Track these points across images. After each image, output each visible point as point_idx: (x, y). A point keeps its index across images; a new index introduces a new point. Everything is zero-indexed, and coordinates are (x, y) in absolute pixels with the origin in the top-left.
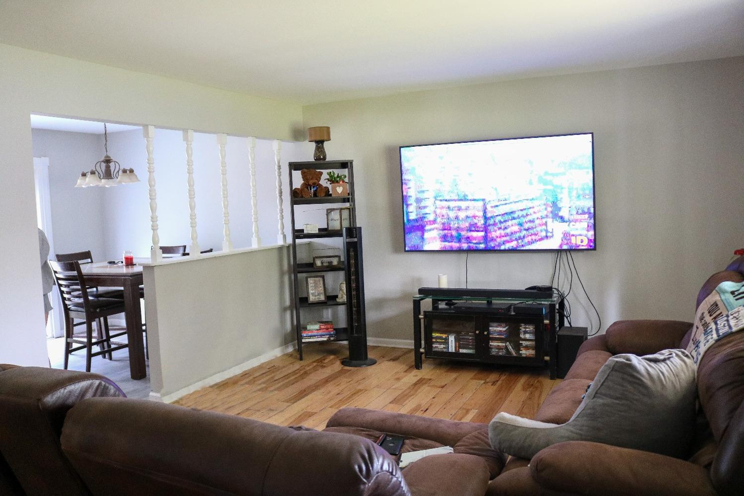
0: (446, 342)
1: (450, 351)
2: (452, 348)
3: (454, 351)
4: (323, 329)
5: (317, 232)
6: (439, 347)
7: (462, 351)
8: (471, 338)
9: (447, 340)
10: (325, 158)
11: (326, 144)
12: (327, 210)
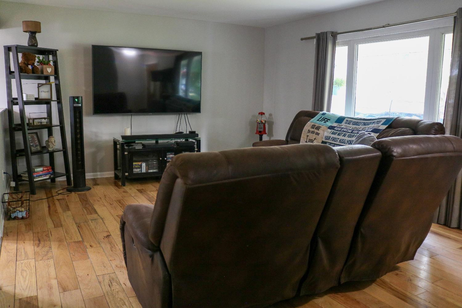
0: (141, 167)
1: (143, 172)
2: (144, 170)
3: (145, 172)
4: (46, 170)
5: (34, 100)
6: (136, 171)
7: (150, 171)
8: (155, 163)
9: (141, 166)
10: (37, 46)
11: (38, 35)
12: (38, 84)
